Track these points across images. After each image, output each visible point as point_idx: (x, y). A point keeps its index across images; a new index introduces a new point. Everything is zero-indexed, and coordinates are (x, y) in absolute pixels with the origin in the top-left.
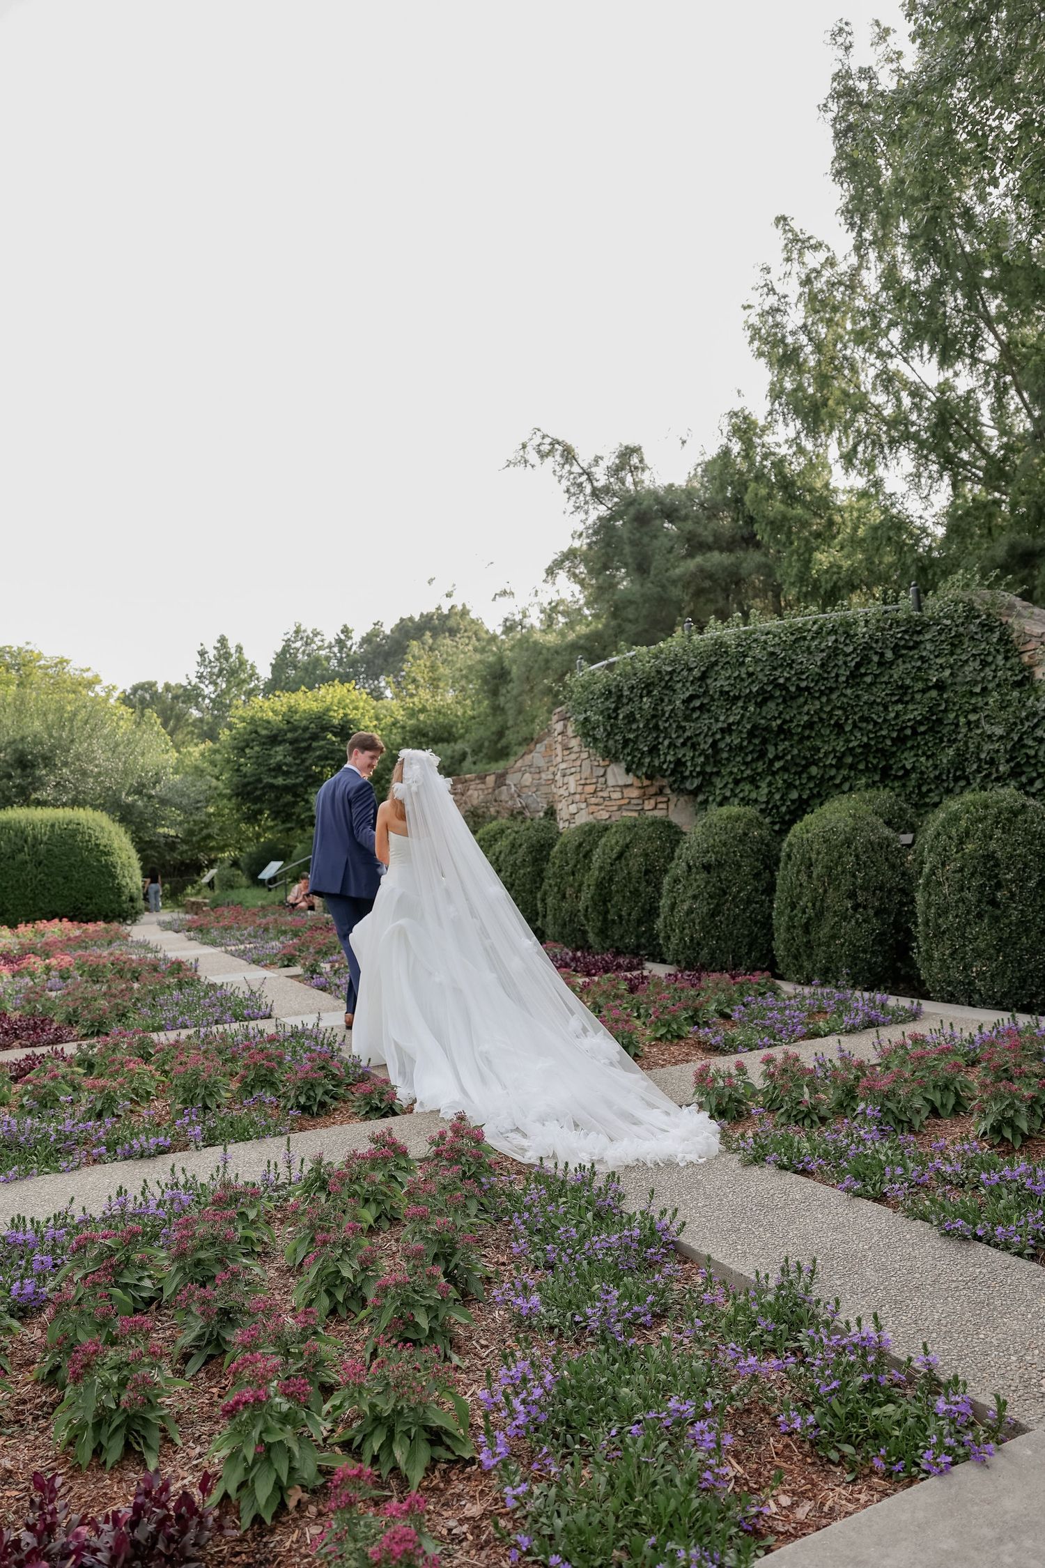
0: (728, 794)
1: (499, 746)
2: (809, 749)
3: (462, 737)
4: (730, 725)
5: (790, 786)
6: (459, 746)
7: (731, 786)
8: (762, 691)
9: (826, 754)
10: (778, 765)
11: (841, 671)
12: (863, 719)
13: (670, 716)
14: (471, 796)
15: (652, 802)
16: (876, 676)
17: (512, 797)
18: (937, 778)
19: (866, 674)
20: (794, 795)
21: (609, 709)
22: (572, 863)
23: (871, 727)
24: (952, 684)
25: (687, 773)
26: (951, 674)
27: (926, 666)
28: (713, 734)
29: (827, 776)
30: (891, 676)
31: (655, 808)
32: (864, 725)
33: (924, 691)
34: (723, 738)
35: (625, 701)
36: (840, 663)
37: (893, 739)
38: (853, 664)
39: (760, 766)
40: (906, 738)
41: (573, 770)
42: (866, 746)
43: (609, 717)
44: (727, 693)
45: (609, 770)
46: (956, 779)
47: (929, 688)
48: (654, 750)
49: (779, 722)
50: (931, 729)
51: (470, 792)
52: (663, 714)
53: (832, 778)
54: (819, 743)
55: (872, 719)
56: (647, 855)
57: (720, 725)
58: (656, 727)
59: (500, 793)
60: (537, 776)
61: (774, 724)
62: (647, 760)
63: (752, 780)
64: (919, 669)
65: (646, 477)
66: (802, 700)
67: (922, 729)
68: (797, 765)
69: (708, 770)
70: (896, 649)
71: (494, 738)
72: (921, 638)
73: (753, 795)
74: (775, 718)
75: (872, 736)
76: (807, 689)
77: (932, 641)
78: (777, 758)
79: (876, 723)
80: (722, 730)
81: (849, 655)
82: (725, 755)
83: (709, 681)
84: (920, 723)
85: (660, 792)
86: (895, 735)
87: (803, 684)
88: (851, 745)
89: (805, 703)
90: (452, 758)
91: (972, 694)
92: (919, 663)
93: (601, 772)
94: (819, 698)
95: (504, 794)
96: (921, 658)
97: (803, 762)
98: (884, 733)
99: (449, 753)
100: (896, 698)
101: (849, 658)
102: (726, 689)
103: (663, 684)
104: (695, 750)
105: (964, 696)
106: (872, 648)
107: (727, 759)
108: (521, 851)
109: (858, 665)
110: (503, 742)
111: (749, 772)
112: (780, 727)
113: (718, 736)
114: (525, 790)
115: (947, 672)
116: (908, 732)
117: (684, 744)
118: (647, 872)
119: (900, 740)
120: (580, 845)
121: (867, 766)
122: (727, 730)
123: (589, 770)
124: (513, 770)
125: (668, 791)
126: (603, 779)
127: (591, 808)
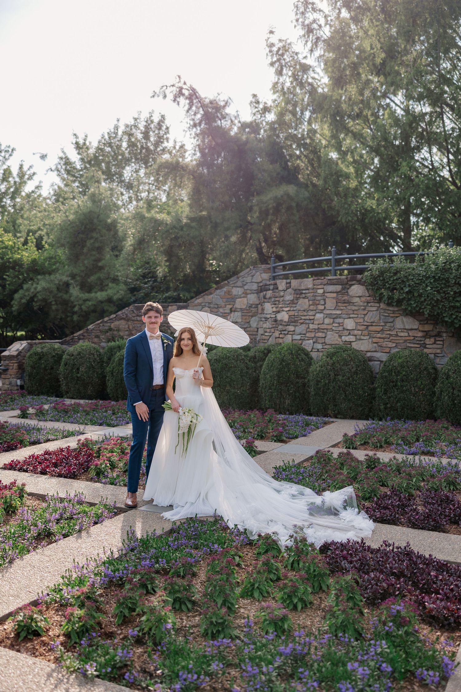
15: (432, 340)
45: (398, 319)
60: (215, 310)
85: (439, 335)
93: (391, 320)
123: (378, 318)
124: (193, 304)
125: (444, 335)
126: (392, 324)
127: (375, 340)
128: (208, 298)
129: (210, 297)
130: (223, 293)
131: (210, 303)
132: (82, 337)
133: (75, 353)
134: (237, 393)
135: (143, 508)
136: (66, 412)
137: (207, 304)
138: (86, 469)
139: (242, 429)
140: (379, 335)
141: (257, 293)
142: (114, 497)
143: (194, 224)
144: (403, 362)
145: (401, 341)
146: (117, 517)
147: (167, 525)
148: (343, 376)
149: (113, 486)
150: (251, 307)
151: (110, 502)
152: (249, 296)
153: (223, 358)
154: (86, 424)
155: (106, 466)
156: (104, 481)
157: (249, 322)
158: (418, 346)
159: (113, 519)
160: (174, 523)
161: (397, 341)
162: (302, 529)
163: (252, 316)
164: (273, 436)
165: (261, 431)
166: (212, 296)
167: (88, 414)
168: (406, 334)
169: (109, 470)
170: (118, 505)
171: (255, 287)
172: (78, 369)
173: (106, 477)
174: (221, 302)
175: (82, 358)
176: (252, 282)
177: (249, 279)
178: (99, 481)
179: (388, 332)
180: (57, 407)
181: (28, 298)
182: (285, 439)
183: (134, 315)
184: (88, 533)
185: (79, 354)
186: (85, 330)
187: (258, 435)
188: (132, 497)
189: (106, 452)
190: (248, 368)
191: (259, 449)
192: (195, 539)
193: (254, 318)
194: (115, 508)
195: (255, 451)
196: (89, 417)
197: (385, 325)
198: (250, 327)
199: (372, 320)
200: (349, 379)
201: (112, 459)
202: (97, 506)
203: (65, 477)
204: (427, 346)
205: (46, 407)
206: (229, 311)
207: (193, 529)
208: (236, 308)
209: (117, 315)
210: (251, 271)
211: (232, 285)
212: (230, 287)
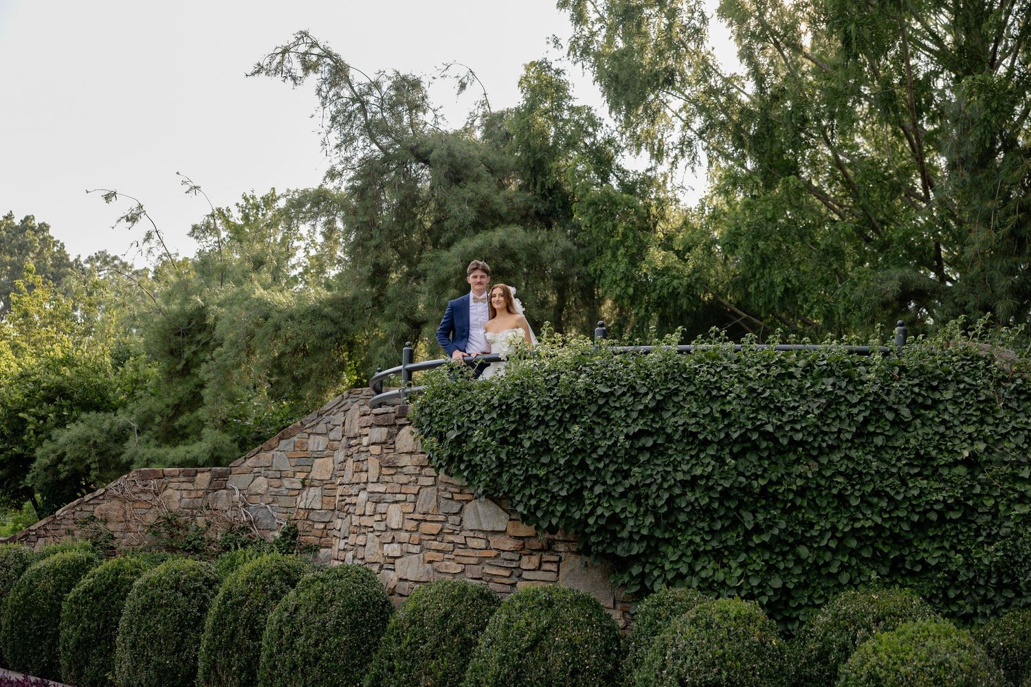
0: (684, 570)
1: (177, 424)
2: (801, 523)
3: (124, 405)
4: (695, 478)
5: (771, 569)
6: (122, 418)
7: (689, 560)
8: (744, 438)
9: (822, 533)
10: (756, 540)
11: (845, 426)
12: (875, 493)
13: (606, 455)
14: (169, 497)
15: (535, 560)
16: (888, 438)
17: (234, 506)
18: (972, 581)
19: (874, 434)
20: (777, 583)
21: (503, 430)
22: (432, 640)
23: (884, 504)
24: (986, 462)
25: (625, 534)
26: (986, 450)
27: (950, 433)
28: (670, 487)
29: (821, 562)
30: (907, 441)
31: (539, 568)
32: (875, 500)
33: (950, 466)
34: (684, 494)
35: (532, 423)
36: (843, 414)
37: (913, 524)
38: (860, 418)
39: (732, 538)
40: (929, 523)
41: (399, 497)
42: (876, 527)
43: (504, 442)
44: (694, 435)
45: (469, 508)
46: (1000, 587)
47: (956, 463)
48: (576, 497)
49: (762, 482)
50: (963, 518)
51: (169, 492)
52: (595, 449)
53: (827, 564)
54: (812, 516)
55: (887, 494)
56: (575, 648)
57: (680, 476)
58: (583, 466)
59: (215, 499)
60: (276, 483)
61: (755, 484)
62: (560, 508)
63: (717, 555)
64: (943, 436)
65: (428, 117)
66: (792, 457)
67: (955, 515)
68: (786, 543)
69: (658, 534)
70: (913, 405)
71: (170, 412)
72: (937, 396)
73: (720, 576)
74: (757, 477)
75: (886, 516)
76: (802, 443)
77: (954, 401)
78: (758, 530)
79: (891, 499)
80: (684, 484)
81: (854, 406)
82: (683, 518)
83: (666, 415)
84: (950, 508)
85: (549, 547)
86: (916, 518)
87: (798, 437)
88: (858, 525)
89: (797, 461)
90: (109, 432)
91: (1016, 478)
92: (942, 429)
93: (456, 509)
94: (815, 458)
95: (222, 500)
96: (944, 422)
97: (791, 540)
98: (902, 514)
99: (106, 426)
100: (916, 470)
101: (855, 411)
102: (693, 429)
103: (594, 408)
104: (639, 505)
105: (1006, 480)
106: (883, 401)
107: (687, 524)
108: (334, 610)
109: (866, 421)
110: (183, 419)
111: (715, 544)
112: (764, 488)
113: (677, 491)
114: (256, 499)
115: (981, 446)
116: (933, 517)
117: (623, 495)
118: (575, 672)
119: (920, 527)
120: (447, 615)
121: (874, 553)
122: (692, 483)
123: (434, 502)
124: (239, 470)
125: (561, 547)
126: (457, 519)
127: (430, 555)
128: (265, 457)
129: (269, 455)
130: (291, 448)
131: (267, 469)
132: (43, 532)
137: (263, 471)
140: (435, 544)
144: (414, 611)
145: (473, 561)
148: (307, 639)
152: (337, 454)
158: (507, 573)
161: (465, 560)
166: (273, 452)
168: (482, 544)
174: (287, 466)
177: (338, 418)
179: (451, 538)
183: (135, 490)
186: (50, 519)
197: (446, 521)
199: (425, 510)
200: (316, 645)
204: (526, 575)
208: (312, 480)
209: (106, 490)
210: (343, 403)
211: (308, 431)
212: (306, 435)
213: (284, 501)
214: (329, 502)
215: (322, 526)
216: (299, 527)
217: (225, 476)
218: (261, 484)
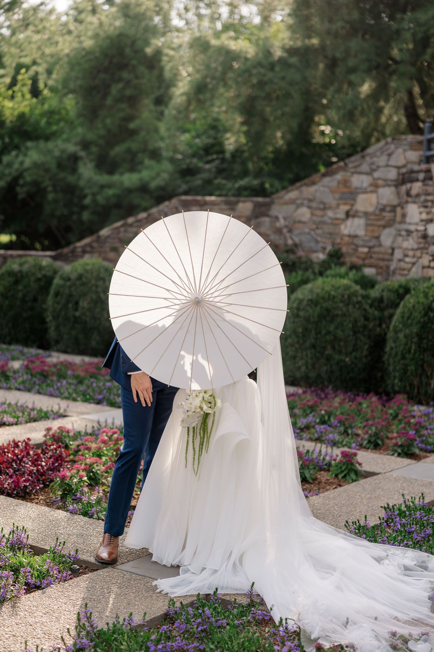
60: (320, 213)
90: (60, 158)
95: (266, 226)
114: (301, 226)
124: (282, 201)
128: (309, 191)
129: (313, 189)
130: (334, 184)
131: (310, 200)
132: (88, 249)
133: (73, 276)
134: (344, 361)
135: (127, 567)
136: (44, 376)
137: (306, 202)
138: (47, 484)
139: (342, 429)
141: (396, 186)
142: (81, 541)
143: (294, 60)
146: (76, 580)
147: (160, 604)
149: (86, 519)
150: (383, 210)
151: (68, 550)
152: (381, 190)
153: (323, 298)
154: (75, 400)
155: (81, 480)
156: (71, 507)
157: (378, 238)
159: (66, 584)
160: (172, 602)
162: (406, 641)
163: (384, 227)
164: (396, 444)
165: (376, 434)
167: (81, 382)
169: (86, 489)
170: (83, 557)
171: (392, 174)
172: (77, 303)
173: (79, 500)
174: (330, 200)
175: (83, 284)
176: (387, 166)
177: (382, 160)
178: (64, 508)
180: (31, 366)
181: (9, 179)
182: (417, 451)
184: (13, 607)
185: (80, 277)
186: (94, 237)
187: (369, 442)
188: (109, 544)
189: (88, 455)
190: (367, 319)
191: (366, 467)
192: (200, 639)
193: (387, 231)
194: (77, 561)
195: (356, 473)
196: (82, 388)
198: (380, 245)
201: (96, 468)
202: (44, 556)
203: (9, 495)
205: (16, 365)
206: (342, 216)
207: (199, 620)
208: (357, 212)
209: (149, 215)
210: (387, 147)
211: (352, 170)
212: (348, 174)
213: (327, 229)
214: (373, 231)
215: (366, 250)
216: (344, 250)
217: (268, 205)
218: (304, 213)
